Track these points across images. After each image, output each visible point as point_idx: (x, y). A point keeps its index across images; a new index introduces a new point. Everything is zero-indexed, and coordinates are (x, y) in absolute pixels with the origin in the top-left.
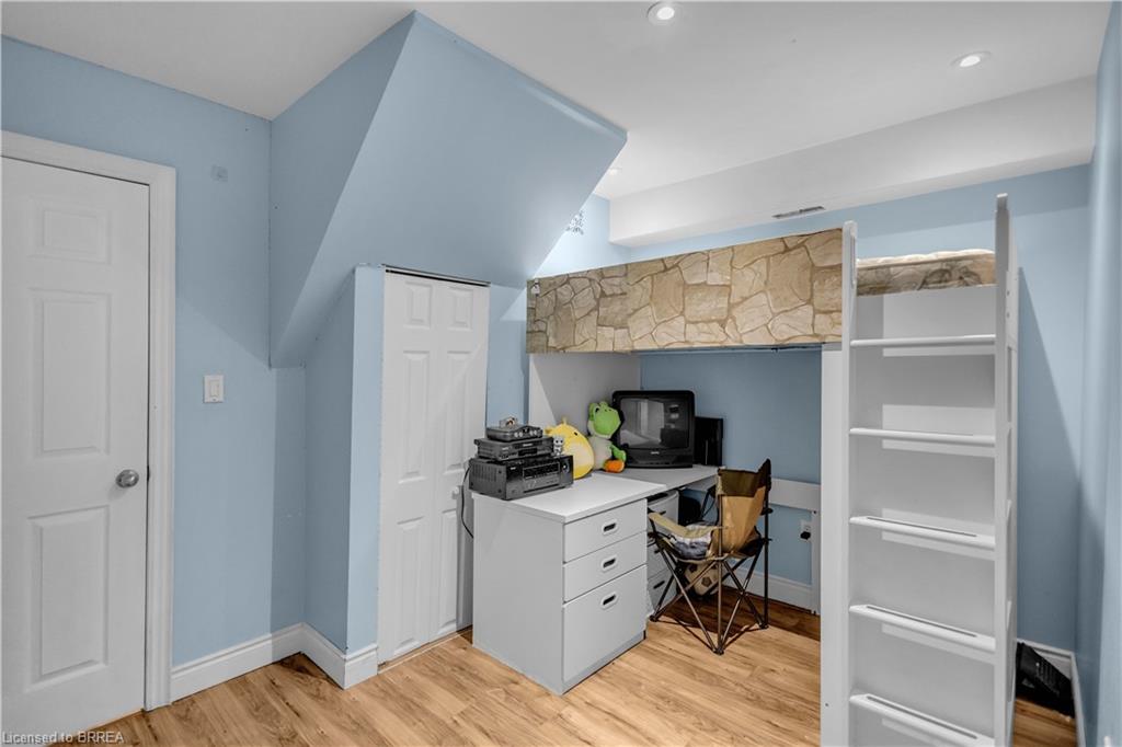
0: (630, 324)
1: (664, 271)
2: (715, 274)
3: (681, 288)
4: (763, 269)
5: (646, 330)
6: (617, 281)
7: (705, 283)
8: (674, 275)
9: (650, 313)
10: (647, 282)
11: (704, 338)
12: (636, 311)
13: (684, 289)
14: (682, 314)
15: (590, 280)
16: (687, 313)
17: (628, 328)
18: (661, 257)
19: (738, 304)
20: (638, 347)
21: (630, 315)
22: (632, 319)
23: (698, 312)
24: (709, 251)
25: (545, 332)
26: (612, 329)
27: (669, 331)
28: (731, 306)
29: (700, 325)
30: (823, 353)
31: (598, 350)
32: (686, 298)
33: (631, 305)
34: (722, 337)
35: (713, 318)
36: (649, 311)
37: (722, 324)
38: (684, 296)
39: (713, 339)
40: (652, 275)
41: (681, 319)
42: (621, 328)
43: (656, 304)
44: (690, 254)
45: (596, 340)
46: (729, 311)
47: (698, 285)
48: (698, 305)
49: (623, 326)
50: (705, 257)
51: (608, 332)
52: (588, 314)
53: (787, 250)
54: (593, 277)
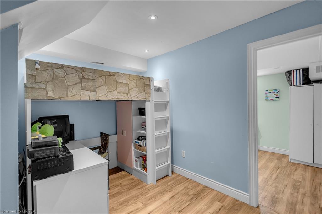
0: (97, 91)
1: (109, 76)
2: (125, 80)
3: (115, 82)
4: (136, 82)
5: (104, 94)
6: (90, 74)
7: (122, 82)
8: (113, 77)
9: (105, 88)
10: (103, 78)
11: (123, 97)
12: (99, 86)
13: (116, 83)
14: (116, 90)
15: (76, 70)
16: (117, 90)
17: (96, 92)
18: (109, 71)
19: (131, 89)
20: (100, 99)
21: (97, 88)
22: (98, 89)
23: (120, 90)
24: (123, 74)
25: (45, 89)
26: (89, 92)
27: (112, 94)
28: (129, 90)
29: (121, 94)
30: (146, 102)
31: (81, 99)
32: (117, 85)
33: (97, 84)
34: (127, 98)
35: (125, 92)
36: (105, 87)
37: (127, 94)
38: (116, 84)
39: (125, 98)
40: (105, 76)
41: (116, 92)
42: (93, 92)
43: (107, 85)
44: (118, 73)
45: (81, 95)
46: (129, 91)
47: (120, 82)
48: (121, 88)
49: (94, 91)
50: (122, 75)
51: (87, 93)
52: (76, 84)
53: (140, 79)
54: (78, 70)
